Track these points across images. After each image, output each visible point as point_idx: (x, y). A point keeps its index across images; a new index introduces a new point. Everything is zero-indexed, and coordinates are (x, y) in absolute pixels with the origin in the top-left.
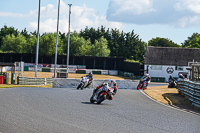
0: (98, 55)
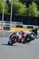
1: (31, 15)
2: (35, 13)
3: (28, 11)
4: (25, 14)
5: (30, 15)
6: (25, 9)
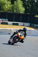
2: (20, 10)
4: (10, 11)
5: (15, 12)
6: (10, 6)
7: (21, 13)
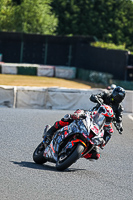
0: (25, 29)
1: (29, 30)
2: (43, 23)
3: (18, 15)
4: (8, 26)
5: (25, 30)
6: (10, 10)
7: (46, 33)
